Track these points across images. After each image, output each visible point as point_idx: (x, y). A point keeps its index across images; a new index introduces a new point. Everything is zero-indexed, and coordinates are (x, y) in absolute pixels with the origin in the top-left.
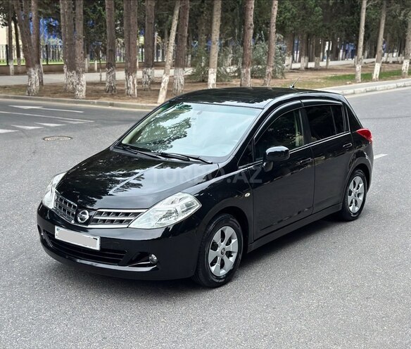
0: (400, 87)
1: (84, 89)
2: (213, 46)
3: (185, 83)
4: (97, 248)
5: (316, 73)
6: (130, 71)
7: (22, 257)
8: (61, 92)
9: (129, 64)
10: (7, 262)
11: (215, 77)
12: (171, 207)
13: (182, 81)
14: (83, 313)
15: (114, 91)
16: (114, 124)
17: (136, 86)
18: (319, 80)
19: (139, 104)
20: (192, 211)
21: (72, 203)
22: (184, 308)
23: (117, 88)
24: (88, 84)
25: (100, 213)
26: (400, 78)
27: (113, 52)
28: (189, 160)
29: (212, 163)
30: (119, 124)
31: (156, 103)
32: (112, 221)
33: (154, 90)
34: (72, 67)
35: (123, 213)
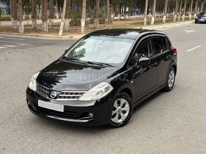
0: (164, 28)
1: (23, 28)
2: (84, 9)
3: (70, 26)
4: (63, 111)
5: (125, 21)
6: (44, 20)
7: (17, 115)
8: (10, 30)
9: (44, 17)
10: (10, 118)
11: (84, 23)
12: (99, 90)
13: (68, 25)
14: (57, 144)
15: (36, 30)
16: (42, 45)
17: (47, 27)
18: (127, 25)
19: (50, 36)
20: (109, 91)
21: (46, 88)
22: (107, 140)
23: (37, 28)
24: (25, 26)
25: (63, 93)
26: (162, 24)
27: (35, 11)
28: (103, 65)
29: (115, 67)
30: (43, 45)
31: (58, 35)
32: (69, 97)
33: (54, 29)
34: (16, 18)
35: (75, 93)
